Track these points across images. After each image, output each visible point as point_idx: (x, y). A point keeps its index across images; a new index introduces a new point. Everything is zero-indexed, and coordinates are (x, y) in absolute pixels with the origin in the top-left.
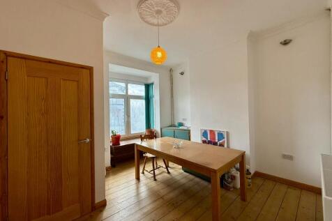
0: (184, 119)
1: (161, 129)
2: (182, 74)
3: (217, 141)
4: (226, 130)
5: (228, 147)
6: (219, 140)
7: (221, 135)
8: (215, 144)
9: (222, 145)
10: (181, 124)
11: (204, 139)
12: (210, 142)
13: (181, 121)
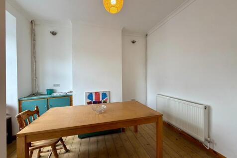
0: (55, 85)
1: (20, 101)
2: (54, 34)
3: (101, 100)
4: (108, 90)
5: (110, 102)
6: (102, 99)
7: (104, 95)
8: (100, 102)
9: (105, 102)
10: (51, 91)
11: (90, 101)
12: (95, 102)
13: (50, 87)
